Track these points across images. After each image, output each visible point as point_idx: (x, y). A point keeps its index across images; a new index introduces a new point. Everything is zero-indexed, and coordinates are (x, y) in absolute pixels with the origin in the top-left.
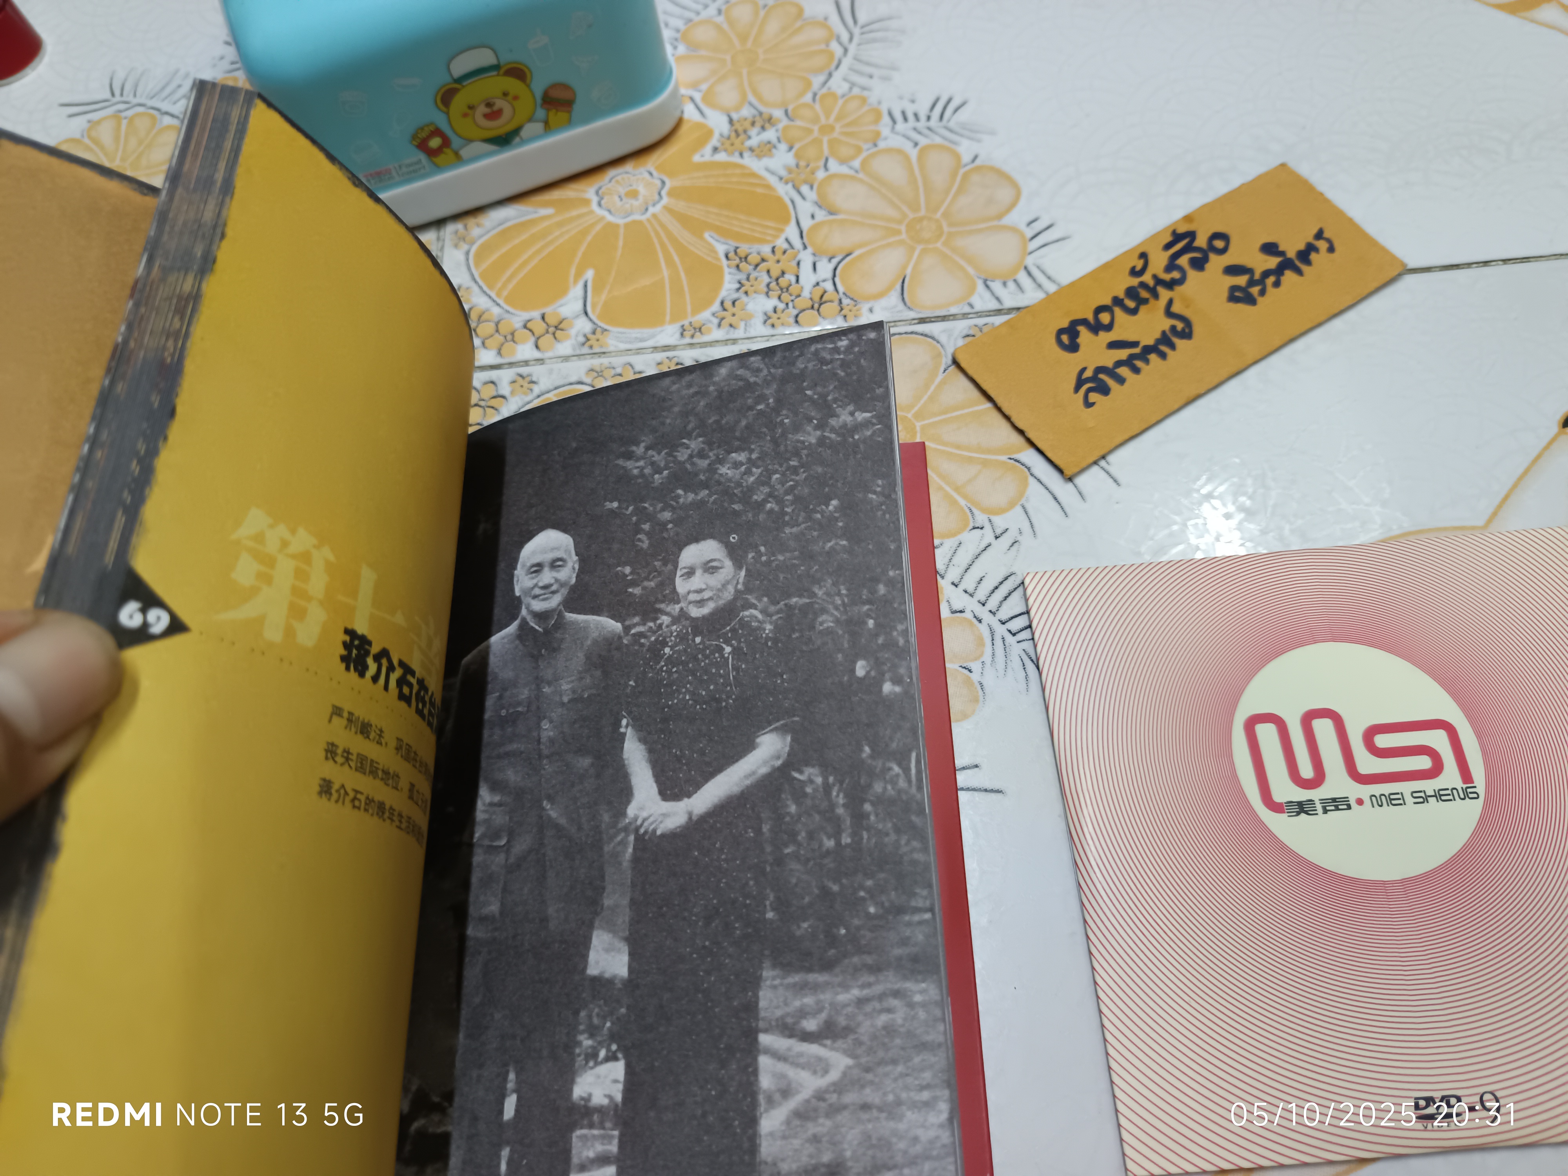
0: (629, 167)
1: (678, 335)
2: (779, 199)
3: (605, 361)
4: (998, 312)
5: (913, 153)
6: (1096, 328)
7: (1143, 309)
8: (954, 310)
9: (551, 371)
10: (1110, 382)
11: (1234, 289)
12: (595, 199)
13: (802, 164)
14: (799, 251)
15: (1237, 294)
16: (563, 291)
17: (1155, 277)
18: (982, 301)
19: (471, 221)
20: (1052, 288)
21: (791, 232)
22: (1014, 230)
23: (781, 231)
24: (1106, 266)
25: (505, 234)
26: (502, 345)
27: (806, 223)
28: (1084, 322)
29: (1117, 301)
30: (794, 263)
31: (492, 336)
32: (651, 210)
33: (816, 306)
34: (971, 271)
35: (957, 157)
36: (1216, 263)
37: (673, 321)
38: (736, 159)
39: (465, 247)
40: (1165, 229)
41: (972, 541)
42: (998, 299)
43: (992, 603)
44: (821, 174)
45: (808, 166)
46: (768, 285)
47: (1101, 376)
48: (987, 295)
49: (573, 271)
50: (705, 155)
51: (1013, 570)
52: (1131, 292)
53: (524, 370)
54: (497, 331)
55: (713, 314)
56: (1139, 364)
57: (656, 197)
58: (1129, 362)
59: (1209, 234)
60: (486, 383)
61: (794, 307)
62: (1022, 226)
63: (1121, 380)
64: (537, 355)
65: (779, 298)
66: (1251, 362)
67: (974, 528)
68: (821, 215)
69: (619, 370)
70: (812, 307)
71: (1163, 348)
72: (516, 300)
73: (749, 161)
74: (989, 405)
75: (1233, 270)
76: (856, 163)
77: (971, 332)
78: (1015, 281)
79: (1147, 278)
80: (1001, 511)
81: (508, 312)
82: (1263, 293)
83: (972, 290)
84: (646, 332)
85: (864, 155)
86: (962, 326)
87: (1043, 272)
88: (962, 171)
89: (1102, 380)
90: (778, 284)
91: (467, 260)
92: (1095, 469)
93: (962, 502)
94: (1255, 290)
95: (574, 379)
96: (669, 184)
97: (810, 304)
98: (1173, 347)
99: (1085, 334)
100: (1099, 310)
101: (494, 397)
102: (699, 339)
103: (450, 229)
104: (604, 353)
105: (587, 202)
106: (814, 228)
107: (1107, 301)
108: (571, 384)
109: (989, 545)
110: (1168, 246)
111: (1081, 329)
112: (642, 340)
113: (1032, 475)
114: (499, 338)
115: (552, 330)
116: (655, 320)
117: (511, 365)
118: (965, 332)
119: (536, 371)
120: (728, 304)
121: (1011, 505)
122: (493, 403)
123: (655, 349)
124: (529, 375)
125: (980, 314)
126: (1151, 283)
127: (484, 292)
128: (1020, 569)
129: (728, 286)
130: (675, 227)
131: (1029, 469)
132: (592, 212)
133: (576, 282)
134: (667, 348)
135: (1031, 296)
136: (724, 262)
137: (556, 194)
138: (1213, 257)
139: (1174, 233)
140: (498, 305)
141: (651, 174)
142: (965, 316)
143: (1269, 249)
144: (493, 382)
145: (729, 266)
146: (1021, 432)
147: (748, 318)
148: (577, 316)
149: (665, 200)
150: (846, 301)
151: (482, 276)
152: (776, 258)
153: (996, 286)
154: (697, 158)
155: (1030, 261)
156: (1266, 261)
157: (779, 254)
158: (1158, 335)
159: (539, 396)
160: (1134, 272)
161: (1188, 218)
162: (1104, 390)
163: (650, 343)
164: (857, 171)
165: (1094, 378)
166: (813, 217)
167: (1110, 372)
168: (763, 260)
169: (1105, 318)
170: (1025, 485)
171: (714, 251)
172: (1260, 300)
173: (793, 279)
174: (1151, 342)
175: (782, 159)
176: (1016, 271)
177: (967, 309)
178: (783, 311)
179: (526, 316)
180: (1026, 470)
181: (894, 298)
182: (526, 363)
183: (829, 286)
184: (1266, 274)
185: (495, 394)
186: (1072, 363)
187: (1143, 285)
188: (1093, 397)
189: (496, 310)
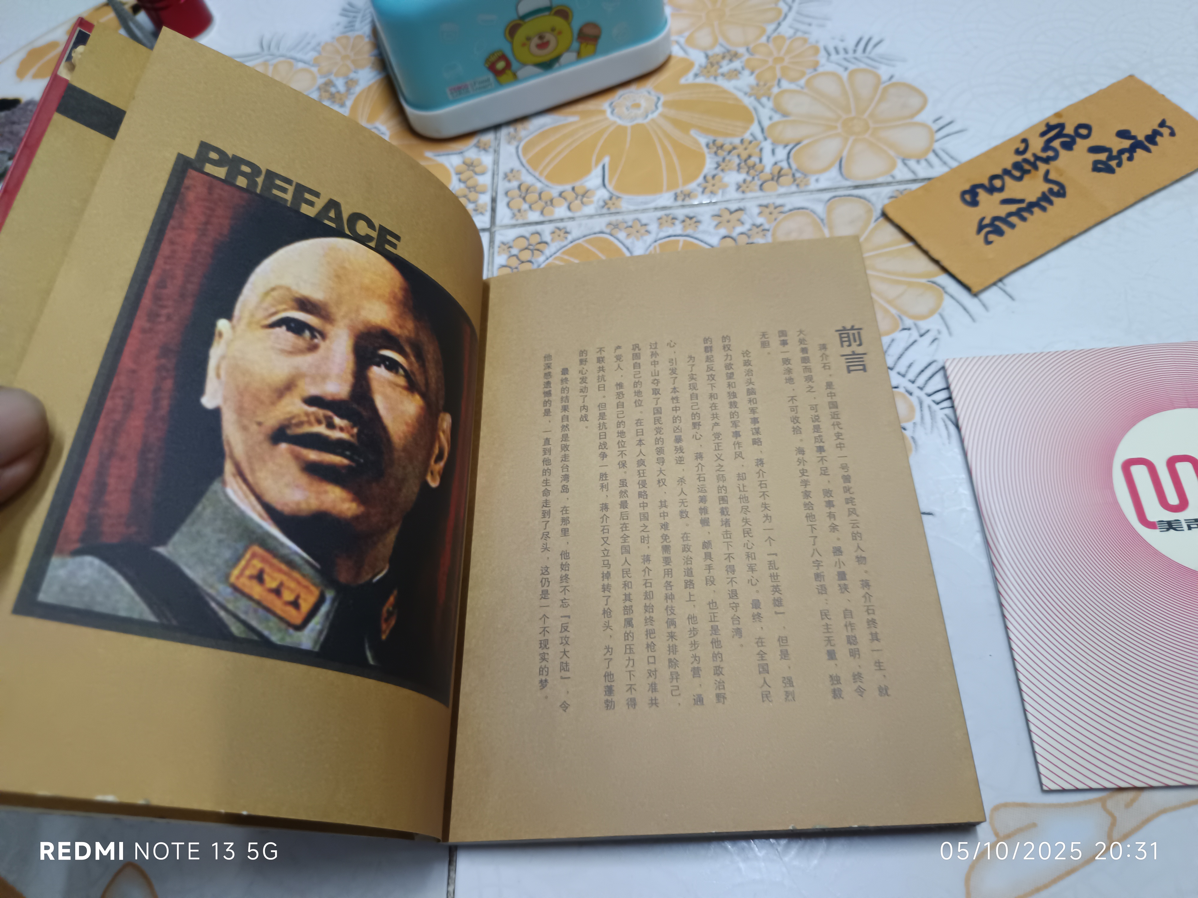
0: (633, 88)
1: (672, 199)
2: (745, 108)
3: (619, 218)
4: (914, 181)
5: (845, 75)
6: (991, 190)
7: (1027, 178)
8: (880, 180)
9: (580, 225)
10: (1004, 227)
11: (1096, 163)
12: (609, 111)
13: (762, 83)
14: (760, 142)
15: (1099, 166)
16: (587, 171)
17: (1034, 155)
18: (901, 173)
19: (519, 126)
20: (954, 164)
21: (755, 128)
22: (923, 125)
23: (746, 128)
24: (996, 149)
25: (544, 135)
26: (544, 208)
27: (766, 123)
28: (982, 186)
29: (1006, 172)
30: (757, 150)
31: (536, 202)
32: (650, 117)
33: (776, 178)
34: (892, 153)
35: (878, 77)
36: (1081, 145)
37: (669, 189)
38: (711, 81)
39: (515, 143)
40: (1041, 123)
41: (902, 338)
42: (914, 172)
43: (921, 381)
44: (775, 90)
45: (765, 85)
46: (739, 165)
47: (997, 223)
48: (905, 170)
49: (594, 158)
50: (689, 78)
51: (935, 358)
52: (1017, 166)
53: (561, 225)
54: (540, 198)
55: (699, 185)
56: (1025, 214)
57: (654, 107)
58: (1018, 214)
59: (1076, 124)
60: (533, 234)
61: (759, 179)
62: (930, 122)
63: (1012, 226)
64: (569, 214)
65: (748, 173)
66: (1111, 213)
67: (904, 329)
68: (777, 117)
69: (630, 224)
70: (772, 179)
71: (1044, 204)
72: (554, 177)
73: (722, 82)
74: (909, 245)
75: (1094, 150)
76: (802, 82)
77: (894, 194)
78: (926, 160)
79: (1028, 156)
80: (924, 317)
81: (547, 186)
82: (1119, 165)
83: (893, 166)
84: (649, 198)
85: (807, 77)
86: (887, 191)
87: (947, 154)
88: (882, 86)
89: (997, 226)
90: (746, 164)
91: (517, 152)
92: (994, 289)
93: (893, 311)
94: (1113, 163)
95: (597, 229)
96: (663, 99)
97: (770, 177)
98: (1051, 203)
99: (983, 196)
100: (993, 177)
101: (540, 243)
102: (688, 202)
103: (504, 132)
104: (618, 213)
105: (603, 112)
106: (773, 126)
107: (999, 171)
108: (595, 233)
109: (915, 341)
110: (1043, 134)
111: (980, 191)
112: (646, 203)
113: (946, 292)
114: (541, 204)
115: (580, 198)
116: (656, 189)
117: (551, 221)
118: (889, 195)
119: (569, 225)
120: (709, 178)
121: (931, 313)
122: (539, 247)
123: (656, 209)
124: (565, 228)
125: (900, 182)
126: (1032, 159)
127: (530, 173)
128: (941, 358)
129: (709, 165)
130: (669, 127)
131: (943, 288)
132: (606, 119)
133: (597, 164)
134: (664, 208)
135: (938, 170)
136: (706, 150)
137: (580, 107)
138: (1078, 140)
139: (1048, 125)
140: (540, 181)
141: (649, 93)
142: (889, 184)
143: (1123, 134)
144: (538, 233)
145: (709, 153)
146: (936, 262)
147: (725, 187)
148: (598, 188)
149: (660, 109)
150: (798, 175)
151: (529, 161)
152: (744, 146)
153: (912, 163)
154: (683, 81)
155: (937, 146)
156: (1121, 143)
157: (746, 144)
158: (1039, 195)
159: (571, 242)
160: (1018, 152)
161: (1058, 115)
162: (1000, 232)
163: (653, 205)
164: (802, 88)
165: (991, 224)
166: (771, 118)
167: (1004, 220)
168: (734, 148)
169: (998, 183)
170: (940, 300)
171: (696, 142)
172: (1117, 170)
173: (757, 160)
174: (1033, 198)
175: (747, 80)
176: (926, 152)
177: (890, 179)
178: (751, 182)
179: (560, 188)
180: (941, 289)
181: (834, 172)
182: (562, 220)
183: (784, 165)
184: (1121, 152)
185: (539, 240)
186: (974, 215)
187: (1026, 161)
188: (991, 237)
189: (539, 185)
